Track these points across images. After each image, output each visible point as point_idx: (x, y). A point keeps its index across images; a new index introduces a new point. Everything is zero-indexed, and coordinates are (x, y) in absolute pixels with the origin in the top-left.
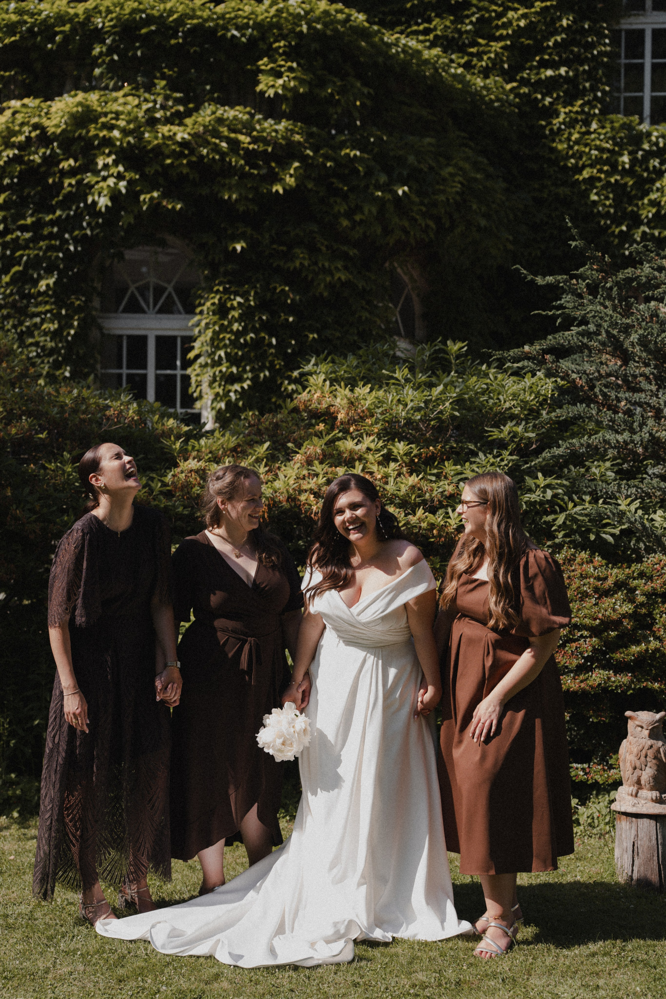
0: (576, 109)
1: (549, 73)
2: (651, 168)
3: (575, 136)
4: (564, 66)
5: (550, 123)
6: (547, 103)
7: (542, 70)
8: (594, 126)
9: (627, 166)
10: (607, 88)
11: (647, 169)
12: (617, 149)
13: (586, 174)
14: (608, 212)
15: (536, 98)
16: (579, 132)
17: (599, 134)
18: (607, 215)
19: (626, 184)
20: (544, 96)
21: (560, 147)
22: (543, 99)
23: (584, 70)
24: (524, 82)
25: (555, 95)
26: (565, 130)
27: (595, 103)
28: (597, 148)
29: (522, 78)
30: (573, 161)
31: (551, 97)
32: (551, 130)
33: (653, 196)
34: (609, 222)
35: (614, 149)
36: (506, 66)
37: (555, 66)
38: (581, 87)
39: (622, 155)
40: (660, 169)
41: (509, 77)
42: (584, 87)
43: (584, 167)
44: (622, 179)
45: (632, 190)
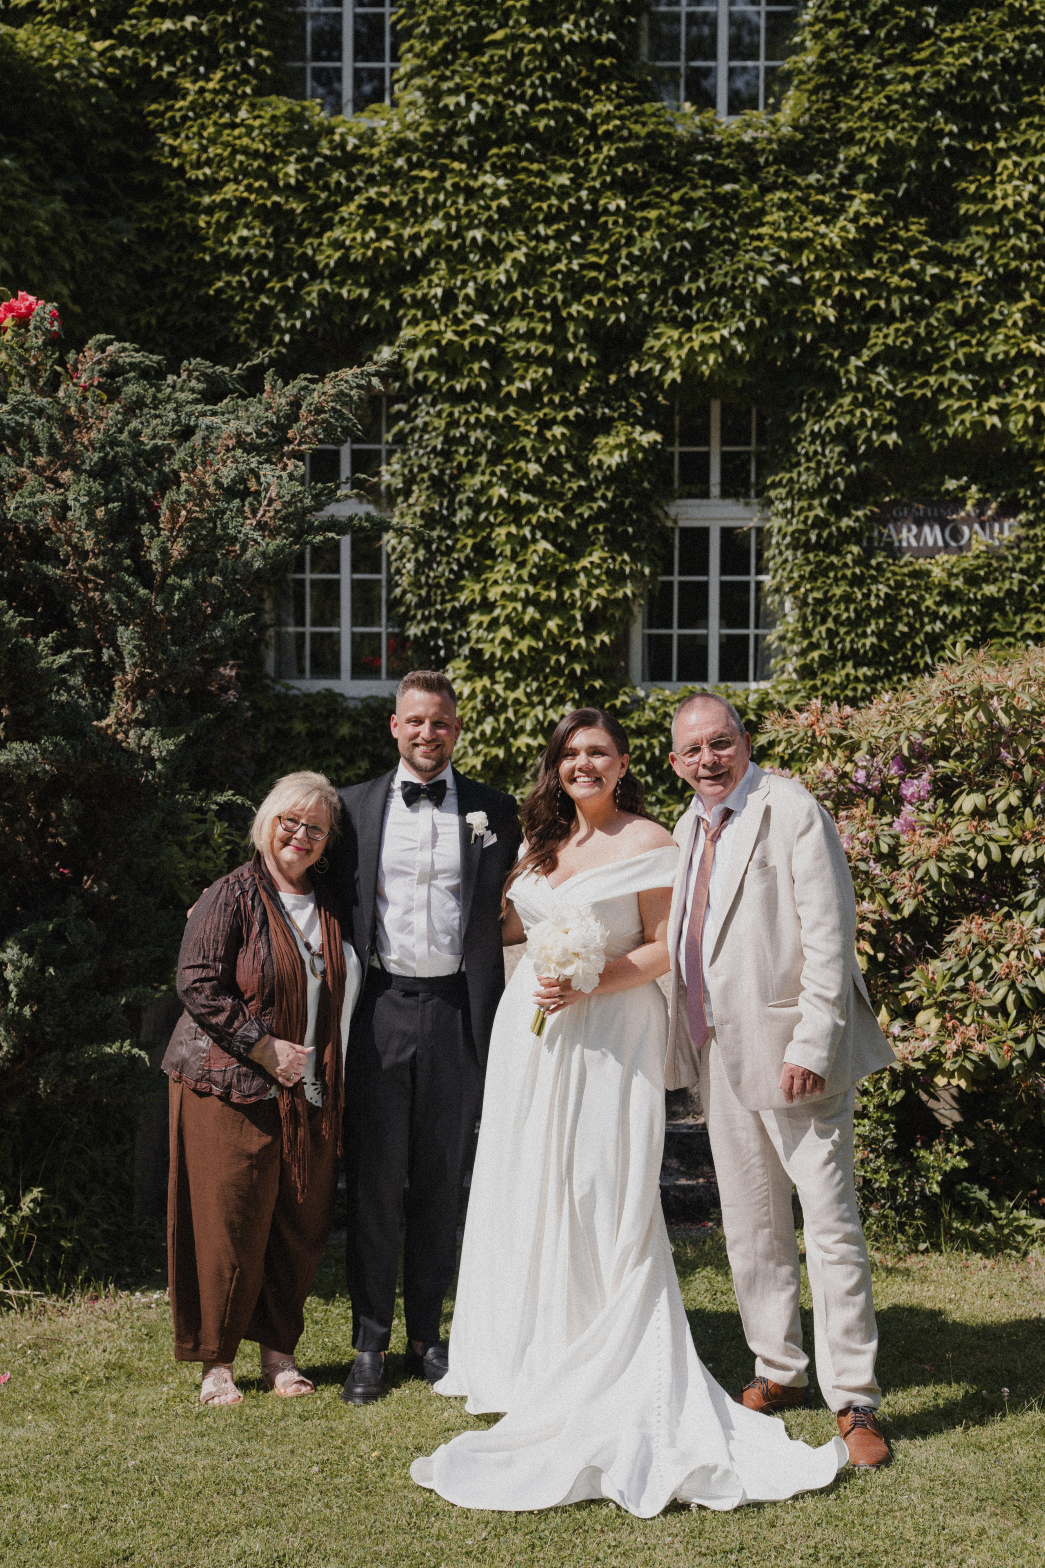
0: (211, 85)
1: (168, 25)
2: (333, 186)
3: (211, 129)
4: (192, 13)
5: (171, 108)
6: (164, 74)
7: (156, 20)
8: (243, 114)
9: (292, 181)
10: (266, 53)
11: (326, 187)
12: (277, 153)
13: (229, 191)
14: (265, 256)
15: (148, 65)
16: (215, 123)
17: (250, 129)
18: (262, 261)
19: (293, 211)
20: (161, 62)
21: (185, 147)
22: (160, 67)
23: (225, 21)
24: (124, 39)
25: (178, 63)
26: (195, 120)
27: (245, 76)
28: (245, 151)
29: (122, 32)
30: (207, 171)
31: (174, 65)
32: (173, 118)
33: (338, 233)
34: (266, 273)
35: (272, 153)
36: (93, 12)
37: (178, 13)
38: (221, 50)
39: (286, 163)
40: (348, 187)
41: (99, 29)
42: (226, 50)
43: (227, 180)
44: (287, 201)
45: (303, 221)
